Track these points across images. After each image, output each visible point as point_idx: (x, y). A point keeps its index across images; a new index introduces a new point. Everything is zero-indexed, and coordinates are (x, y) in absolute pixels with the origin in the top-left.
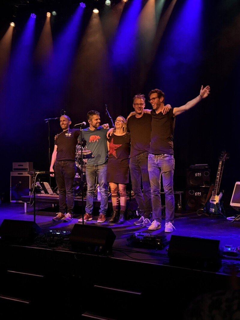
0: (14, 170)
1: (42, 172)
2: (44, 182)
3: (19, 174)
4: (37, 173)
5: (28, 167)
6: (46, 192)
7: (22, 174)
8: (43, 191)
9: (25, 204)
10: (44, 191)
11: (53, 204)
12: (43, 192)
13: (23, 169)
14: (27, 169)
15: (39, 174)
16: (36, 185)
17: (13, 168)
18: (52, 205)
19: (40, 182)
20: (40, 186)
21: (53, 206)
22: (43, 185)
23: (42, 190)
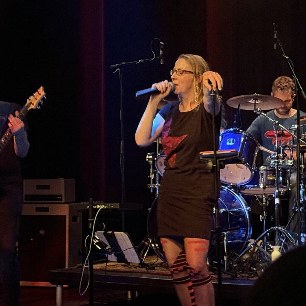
0: (26, 200)
1: (112, 206)
2: (115, 233)
3: (38, 209)
4: (98, 206)
5: (62, 193)
6: (121, 258)
7: (47, 210)
8: (113, 255)
9: (59, 289)
10: (115, 255)
11: (129, 293)
12: (112, 257)
13: (50, 196)
14: (61, 196)
15: (103, 209)
16: (95, 238)
17: (25, 193)
18: (127, 294)
19: (106, 231)
20: (107, 243)
21: (129, 297)
22: (112, 240)
23: (110, 254)
